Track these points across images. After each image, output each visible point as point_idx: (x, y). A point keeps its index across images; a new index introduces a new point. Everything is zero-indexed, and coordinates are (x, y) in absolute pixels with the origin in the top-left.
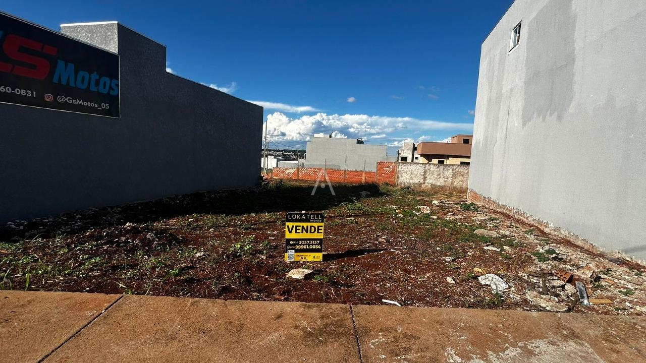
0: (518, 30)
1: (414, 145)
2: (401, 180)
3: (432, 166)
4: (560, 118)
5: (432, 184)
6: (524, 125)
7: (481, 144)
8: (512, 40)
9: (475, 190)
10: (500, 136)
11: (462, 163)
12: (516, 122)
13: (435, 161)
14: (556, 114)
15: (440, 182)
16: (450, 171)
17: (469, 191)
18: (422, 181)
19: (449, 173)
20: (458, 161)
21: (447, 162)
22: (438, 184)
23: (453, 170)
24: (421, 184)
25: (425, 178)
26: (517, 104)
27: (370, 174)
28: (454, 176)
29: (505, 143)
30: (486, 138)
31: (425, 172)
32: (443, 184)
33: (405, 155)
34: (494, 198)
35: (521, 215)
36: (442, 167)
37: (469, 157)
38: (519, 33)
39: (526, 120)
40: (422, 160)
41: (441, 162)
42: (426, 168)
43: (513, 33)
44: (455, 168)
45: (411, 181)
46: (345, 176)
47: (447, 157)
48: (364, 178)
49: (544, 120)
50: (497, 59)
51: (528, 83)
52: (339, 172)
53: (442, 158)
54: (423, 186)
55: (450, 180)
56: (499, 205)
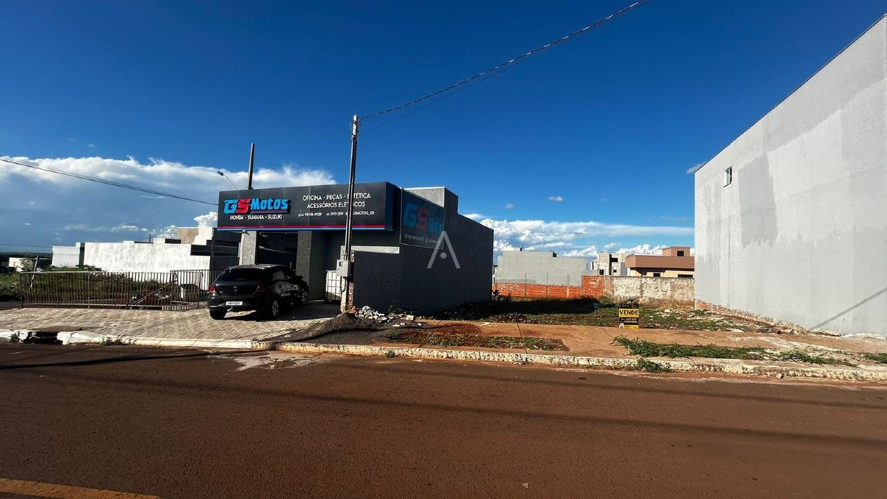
0: (730, 171)
1: (611, 255)
2: (616, 294)
3: (648, 279)
4: (771, 244)
5: (650, 298)
6: (744, 247)
7: (705, 259)
8: (725, 178)
9: (703, 300)
10: (723, 253)
11: (679, 276)
12: (737, 244)
13: (650, 274)
14: (768, 241)
15: (659, 296)
16: (669, 284)
17: (696, 302)
18: (639, 295)
19: (667, 286)
20: (675, 274)
21: (662, 275)
22: (657, 297)
23: (671, 283)
24: (639, 297)
25: (642, 292)
26: (737, 230)
27: (573, 289)
28: (674, 288)
29: (729, 259)
30: (710, 255)
31: (641, 286)
32: (661, 297)
33: (602, 268)
34: (724, 305)
35: (751, 316)
36: (659, 280)
37: (693, 270)
38: (731, 174)
39: (745, 243)
40: (634, 273)
41: (657, 275)
42: (643, 282)
43: (725, 173)
44: (673, 280)
45: (627, 295)
46: (547, 291)
47: (663, 270)
48: (568, 293)
49: (760, 244)
50: (713, 190)
51: (743, 215)
52: (540, 287)
53: (657, 272)
54: (640, 299)
55: (669, 293)
56: (729, 310)
